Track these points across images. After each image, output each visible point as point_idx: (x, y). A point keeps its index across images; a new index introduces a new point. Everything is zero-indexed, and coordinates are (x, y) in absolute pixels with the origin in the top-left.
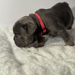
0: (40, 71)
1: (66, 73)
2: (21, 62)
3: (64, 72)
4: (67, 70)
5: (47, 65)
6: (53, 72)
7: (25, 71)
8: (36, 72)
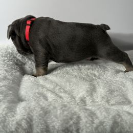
0: (37, 113)
1: (71, 122)
2: (23, 98)
3: (70, 120)
4: (74, 119)
5: (52, 107)
6: (54, 118)
7: (18, 109)
8: (31, 113)
